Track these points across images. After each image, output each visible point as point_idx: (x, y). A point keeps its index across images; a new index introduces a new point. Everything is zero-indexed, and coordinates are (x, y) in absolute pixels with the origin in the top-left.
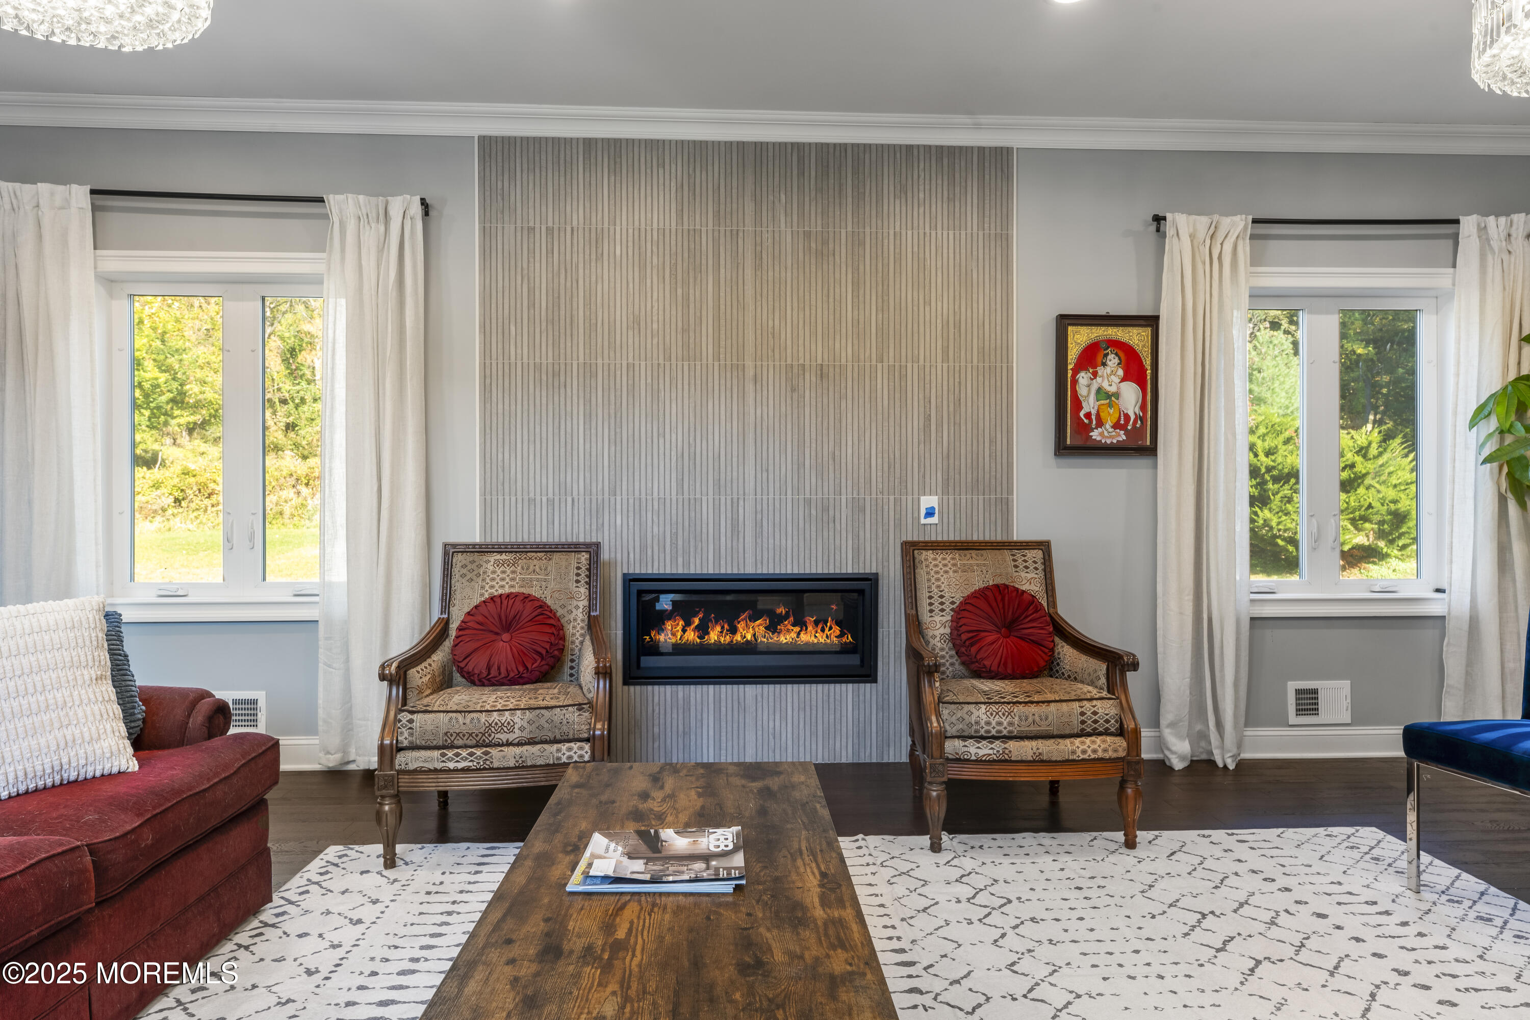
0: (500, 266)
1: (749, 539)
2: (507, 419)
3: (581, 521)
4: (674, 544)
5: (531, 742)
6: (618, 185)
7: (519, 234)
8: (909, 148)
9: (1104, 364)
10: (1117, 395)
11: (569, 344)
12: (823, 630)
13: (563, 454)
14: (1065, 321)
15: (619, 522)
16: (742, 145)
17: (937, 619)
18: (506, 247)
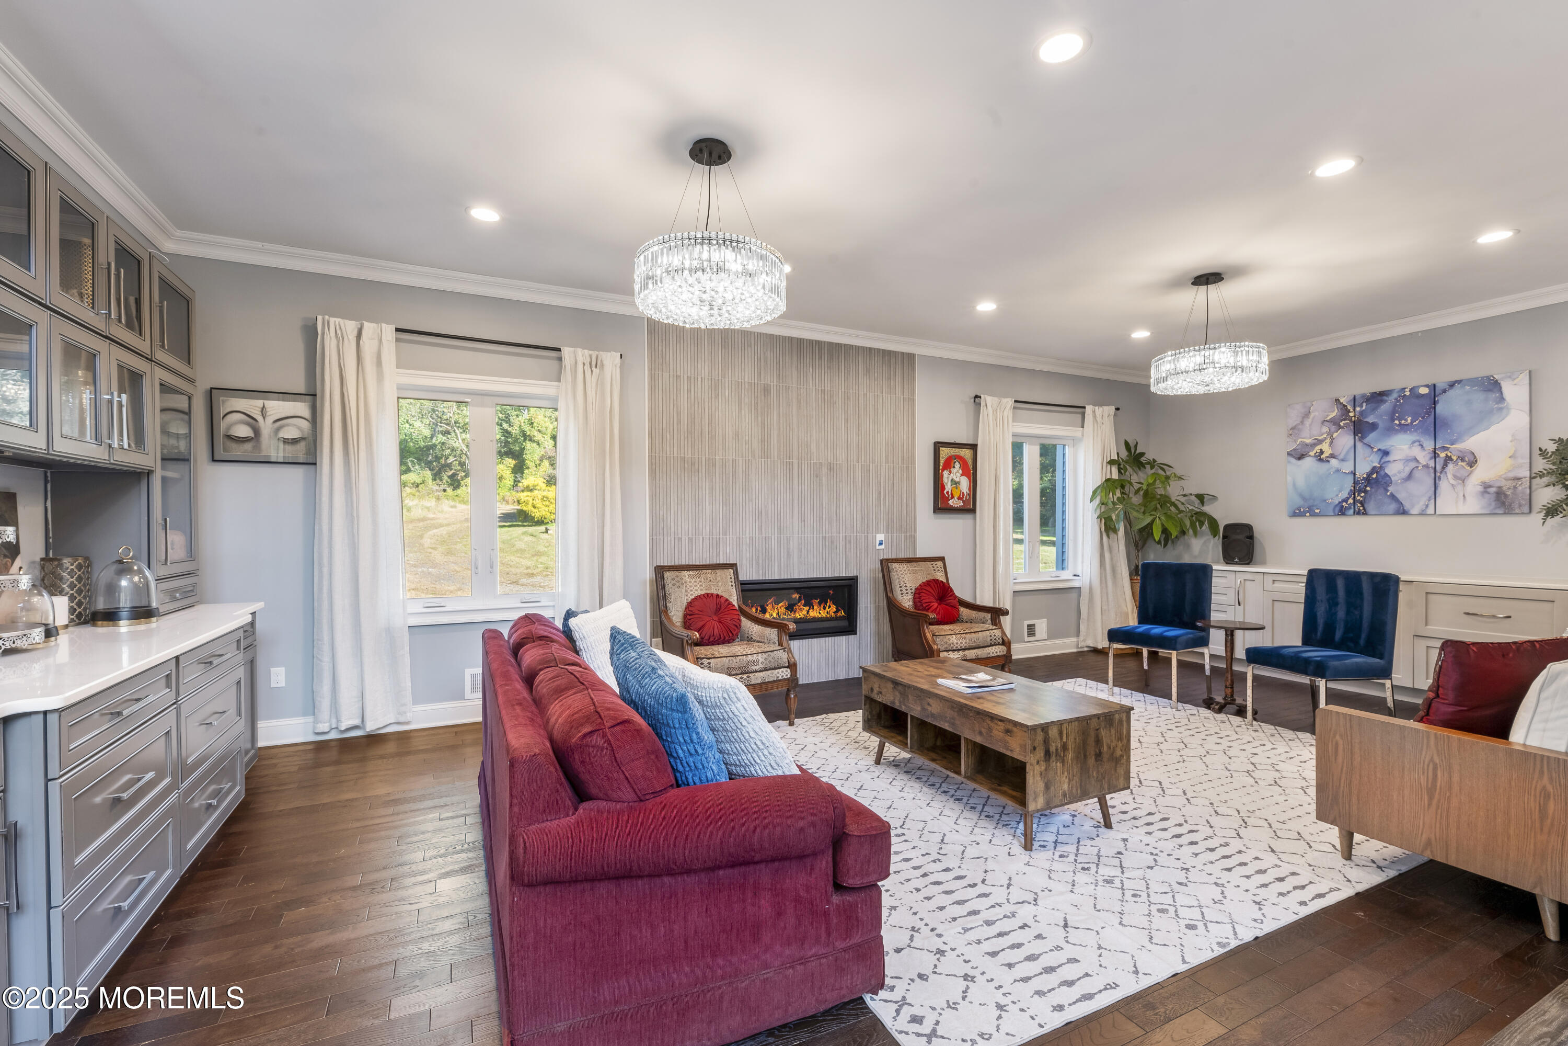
0: (660, 397)
1: (796, 560)
2: (665, 490)
3: (708, 551)
4: (757, 563)
5: (766, 670)
6: (727, 355)
7: (671, 379)
8: (871, 349)
9: (954, 467)
10: (959, 483)
11: (700, 446)
12: (824, 608)
13: (697, 511)
14: (938, 445)
15: (728, 551)
16: (791, 339)
17: (906, 597)
18: (664, 386)
